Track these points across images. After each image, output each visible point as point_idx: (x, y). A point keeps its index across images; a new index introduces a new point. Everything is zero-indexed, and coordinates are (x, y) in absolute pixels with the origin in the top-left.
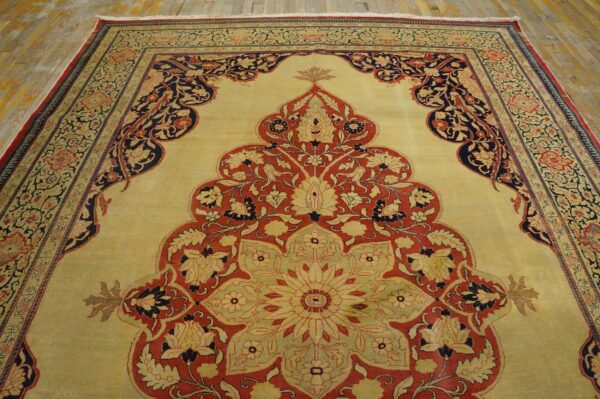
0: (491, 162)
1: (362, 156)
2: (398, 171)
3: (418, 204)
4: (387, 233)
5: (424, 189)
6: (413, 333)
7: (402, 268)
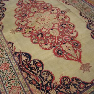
0: (22, 58)
1: (52, 45)
2: (43, 45)
3: (35, 39)
4: (38, 32)
5: (35, 43)
6: (28, 22)
7: (33, 28)
